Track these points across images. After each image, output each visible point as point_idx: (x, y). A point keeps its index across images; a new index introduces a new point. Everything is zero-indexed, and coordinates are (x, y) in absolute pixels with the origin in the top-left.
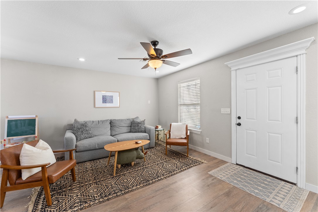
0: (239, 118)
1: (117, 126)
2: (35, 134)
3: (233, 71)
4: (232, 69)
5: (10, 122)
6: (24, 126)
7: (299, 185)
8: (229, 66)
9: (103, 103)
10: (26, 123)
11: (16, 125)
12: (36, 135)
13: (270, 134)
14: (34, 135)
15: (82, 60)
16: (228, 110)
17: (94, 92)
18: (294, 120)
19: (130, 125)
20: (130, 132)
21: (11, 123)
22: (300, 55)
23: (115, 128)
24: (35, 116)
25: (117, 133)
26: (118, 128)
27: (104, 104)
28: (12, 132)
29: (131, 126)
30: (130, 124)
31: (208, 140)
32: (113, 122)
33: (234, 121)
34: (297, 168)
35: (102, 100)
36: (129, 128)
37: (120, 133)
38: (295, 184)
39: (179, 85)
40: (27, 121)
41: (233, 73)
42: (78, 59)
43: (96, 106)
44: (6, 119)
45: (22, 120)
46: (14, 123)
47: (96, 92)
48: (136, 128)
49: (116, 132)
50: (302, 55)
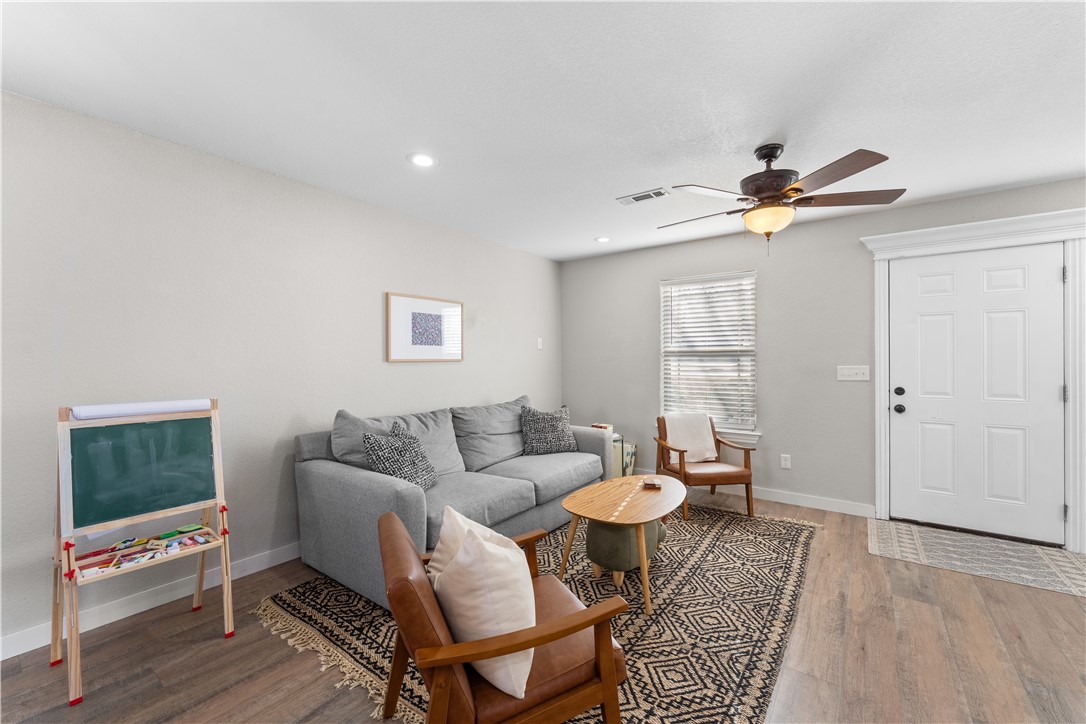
0: (900, 391)
1: (481, 435)
2: (213, 496)
3: (882, 262)
4: (877, 257)
5: (82, 439)
6: (160, 457)
7: (1070, 546)
8: (870, 247)
9: (414, 343)
10: (169, 444)
11: (120, 455)
12: (220, 500)
13: (992, 430)
14: (209, 503)
15: (423, 161)
16: (860, 372)
17: (387, 296)
18: (1058, 393)
19: (517, 429)
20: (524, 453)
21: (91, 448)
22: (1074, 240)
23: (476, 442)
24: (205, 403)
25: (489, 460)
26: (484, 439)
27: (418, 346)
28: (103, 497)
29: (521, 431)
30: (517, 423)
31: (786, 460)
32: (464, 417)
33: (883, 399)
34: (1066, 507)
35: (410, 334)
36: (518, 438)
37: (497, 460)
38: (1060, 546)
39: (662, 290)
40: (170, 431)
41: (880, 269)
42: (409, 157)
43: (393, 356)
44: (60, 424)
45: (144, 425)
46: (105, 444)
47: (393, 300)
48: (550, 436)
49: (482, 456)
50: (1077, 242)
